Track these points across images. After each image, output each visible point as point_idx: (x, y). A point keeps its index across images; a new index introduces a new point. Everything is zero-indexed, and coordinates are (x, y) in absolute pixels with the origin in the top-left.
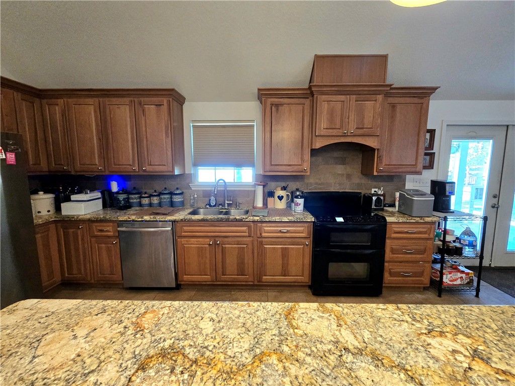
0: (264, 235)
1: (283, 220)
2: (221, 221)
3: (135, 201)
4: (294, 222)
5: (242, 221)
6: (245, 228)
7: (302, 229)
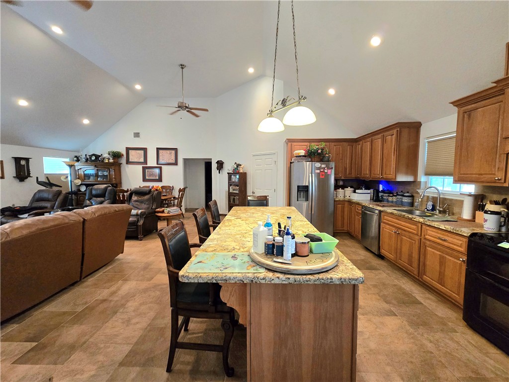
0: (427, 237)
1: (440, 227)
2: (400, 216)
3: (385, 198)
4: (450, 232)
5: (412, 220)
6: (414, 227)
7: (460, 242)
